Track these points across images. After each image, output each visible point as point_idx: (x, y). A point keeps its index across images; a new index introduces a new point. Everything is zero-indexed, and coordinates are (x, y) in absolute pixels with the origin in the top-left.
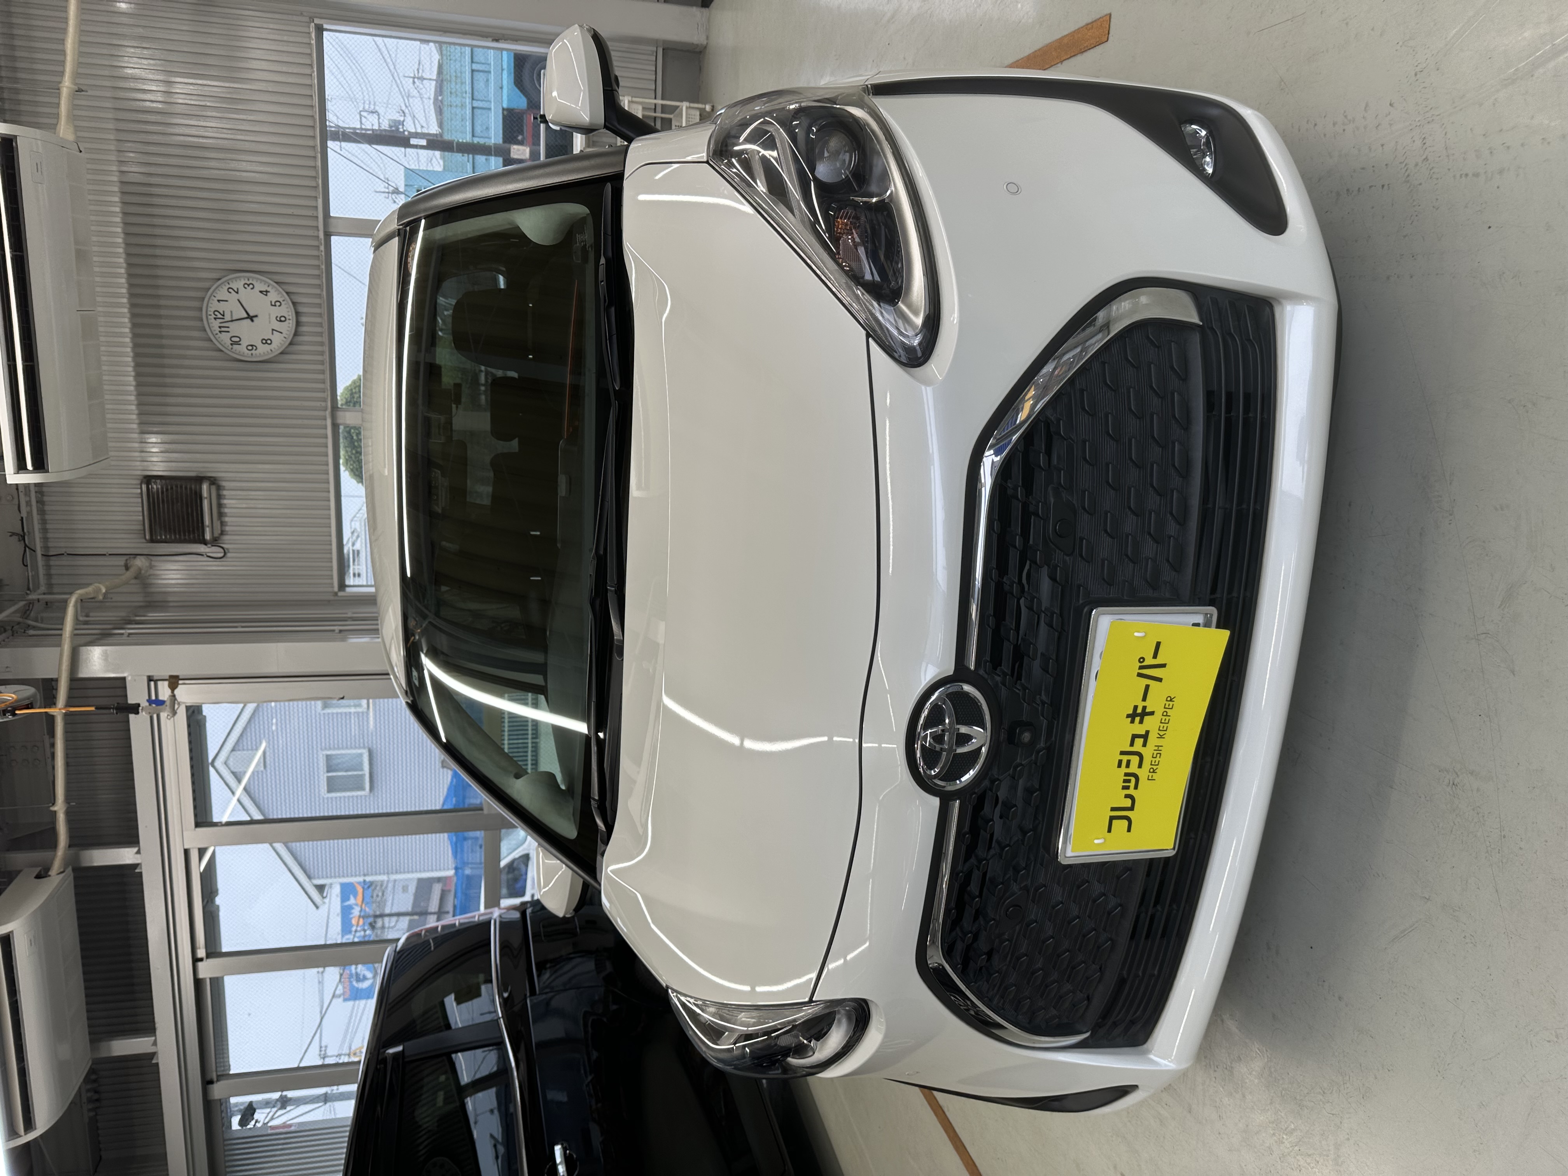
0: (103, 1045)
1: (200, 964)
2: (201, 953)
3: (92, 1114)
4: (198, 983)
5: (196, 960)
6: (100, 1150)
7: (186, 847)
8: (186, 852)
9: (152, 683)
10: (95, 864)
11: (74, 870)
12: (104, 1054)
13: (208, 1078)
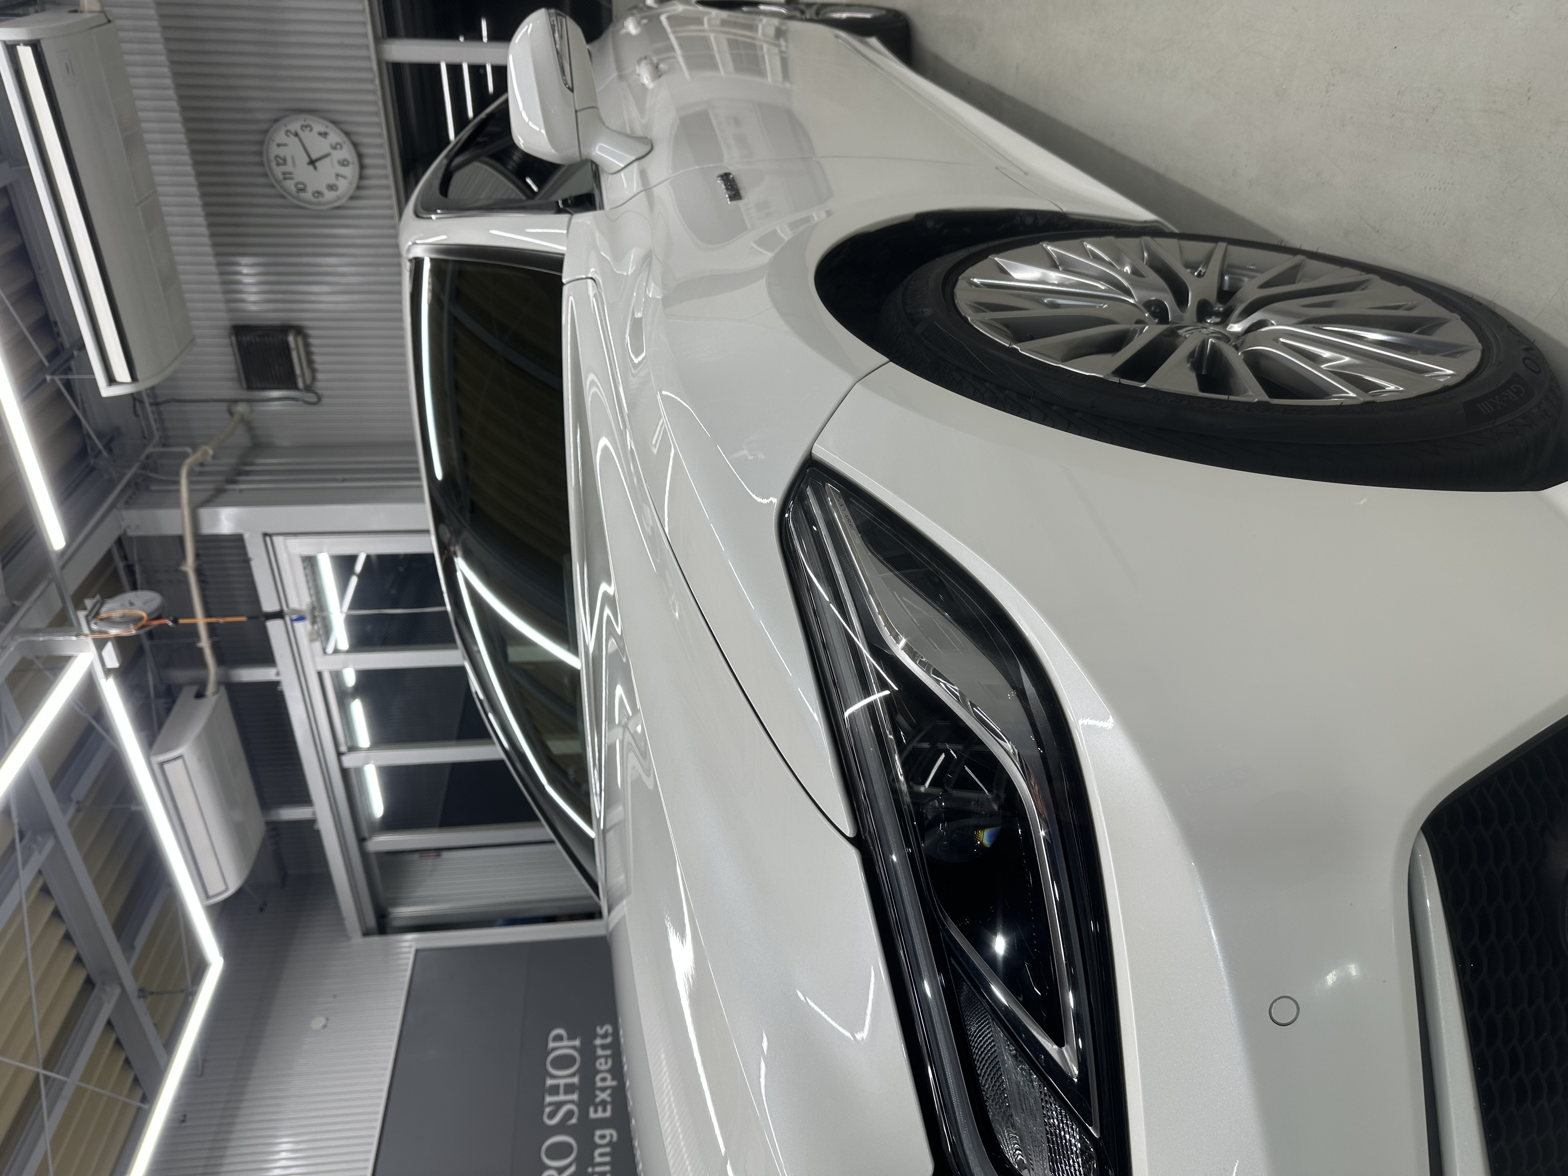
0: (272, 813)
1: (343, 757)
2: (343, 748)
5: (339, 754)
8: (320, 674)
9: (268, 539)
10: (244, 682)
12: (274, 818)
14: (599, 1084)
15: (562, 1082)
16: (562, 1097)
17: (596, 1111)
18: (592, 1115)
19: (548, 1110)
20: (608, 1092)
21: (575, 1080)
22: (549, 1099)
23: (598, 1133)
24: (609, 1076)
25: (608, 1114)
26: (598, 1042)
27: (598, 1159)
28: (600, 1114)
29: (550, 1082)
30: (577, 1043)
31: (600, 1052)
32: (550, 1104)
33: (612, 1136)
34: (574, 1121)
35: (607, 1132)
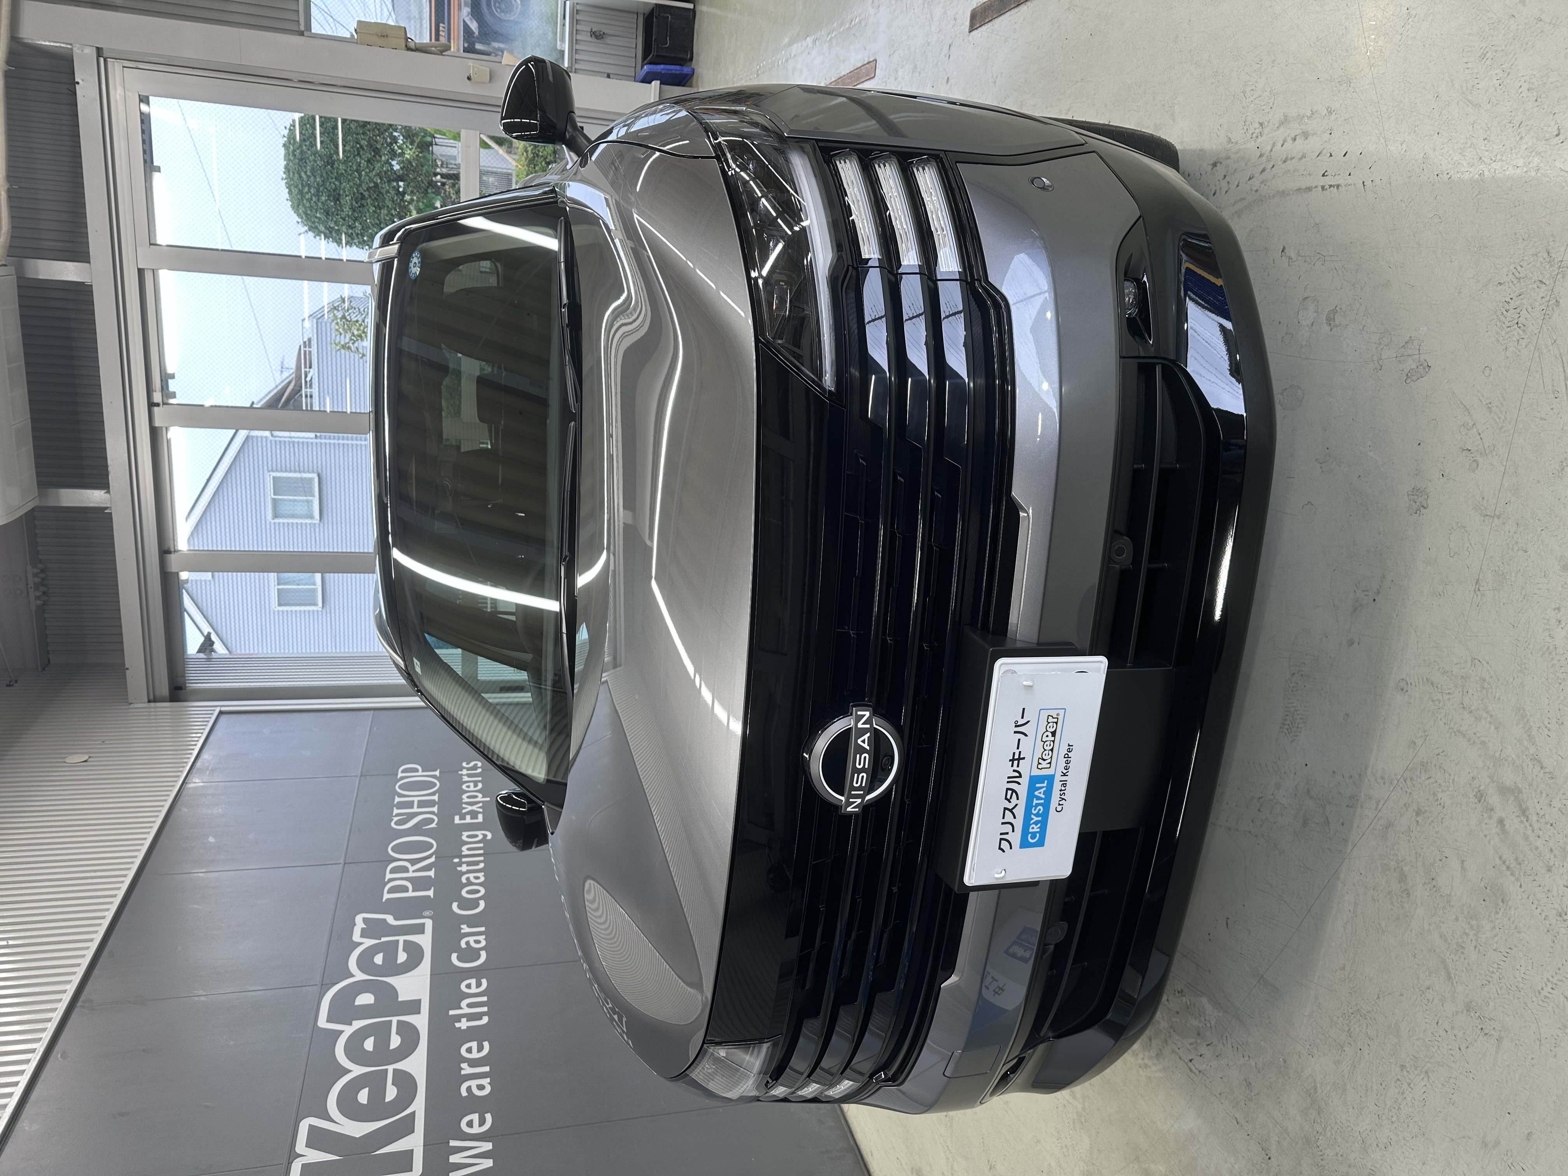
0: (52, 491)
1: (156, 409)
2: (157, 397)
3: (39, 602)
4: (155, 433)
5: (151, 405)
6: (48, 654)
7: (139, 267)
8: (141, 272)
9: (102, 60)
10: (41, 277)
11: (18, 277)
12: (52, 503)
13: (166, 549)
14: (466, 800)
15: (416, 799)
16: (415, 810)
17: (463, 817)
18: (457, 820)
19: (396, 819)
20: (481, 805)
21: (436, 798)
22: (396, 811)
23: (465, 834)
24: (480, 795)
25: (480, 818)
26: (465, 772)
27: (466, 852)
28: (468, 819)
29: (397, 799)
30: (437, 773)
31: (466, 779)
32: (397, 815)
33: (485, 836)
34: (433, 825)
35: (480, 834)
